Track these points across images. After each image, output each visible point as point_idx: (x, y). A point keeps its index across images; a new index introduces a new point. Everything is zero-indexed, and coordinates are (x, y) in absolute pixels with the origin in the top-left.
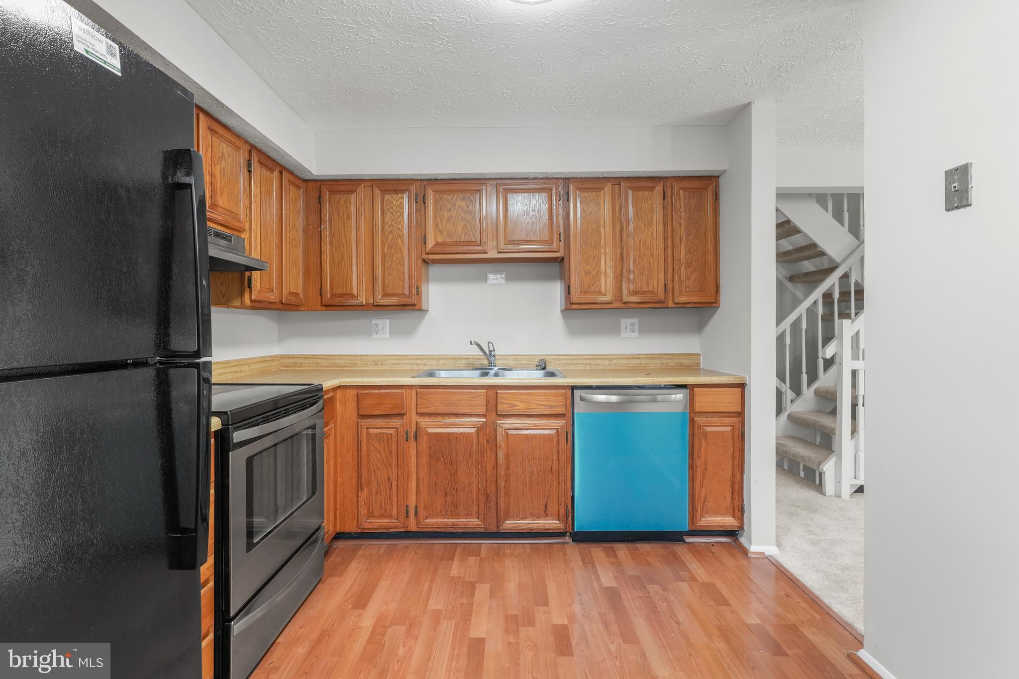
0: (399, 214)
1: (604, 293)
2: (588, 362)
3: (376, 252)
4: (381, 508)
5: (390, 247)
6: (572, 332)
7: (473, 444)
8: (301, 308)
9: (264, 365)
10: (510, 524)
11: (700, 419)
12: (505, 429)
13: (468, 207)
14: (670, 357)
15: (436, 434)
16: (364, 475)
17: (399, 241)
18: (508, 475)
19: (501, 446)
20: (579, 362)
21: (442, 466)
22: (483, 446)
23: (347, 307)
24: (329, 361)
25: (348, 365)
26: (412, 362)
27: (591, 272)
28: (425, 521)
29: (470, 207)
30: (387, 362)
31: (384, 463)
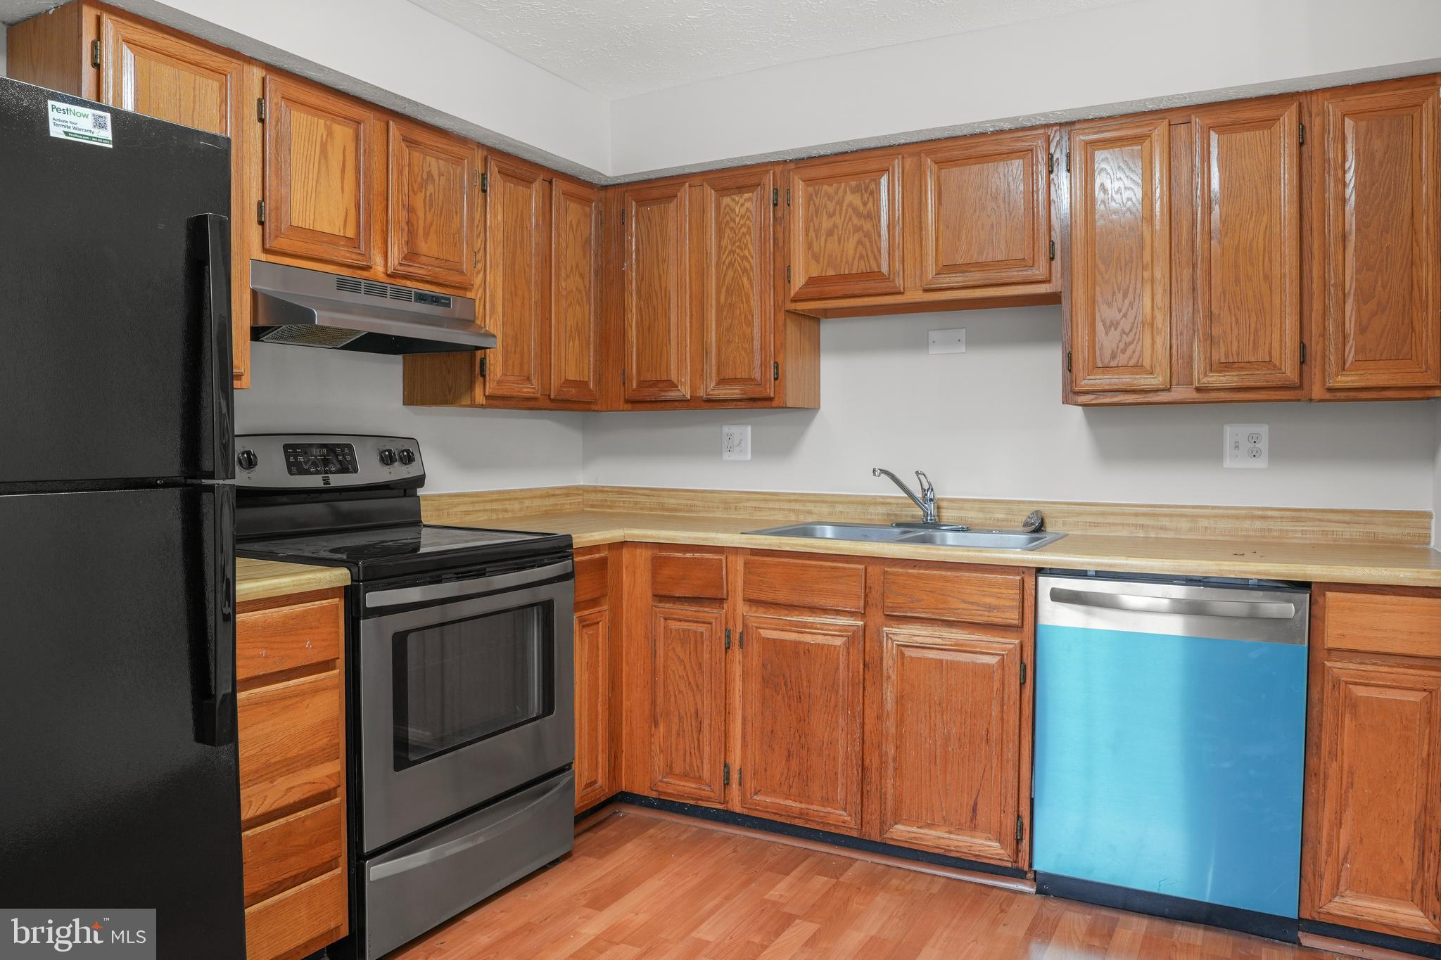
0: (744, 230)
1: (1149, 368)
2: (1142, 521)
3: (707, 303)
4: (685, 761)
5: (730, 292)
6: (1108, 453)
7: (838, 668)
8: (593, 407)
9: (552, 501)
10: (901, 832)
11: (1339, 665)
12: (899, 645)
13: (865, 204)
14: (1347, 518)
15: (774, 640)
16: (660, 700)
17: (745, 279)
18: (900, 736)
19: (889, 677)
20: (1118, 520)
21: (784, 701)
22: (856, 674)
23: (663, 404)
24: (654, 500)
25: (682, 507)
26: (786, 506)
27: (1118, 323)
28: (755, 797)
29: (870, 204)
30: (745, 504)
31: (690, 683)
